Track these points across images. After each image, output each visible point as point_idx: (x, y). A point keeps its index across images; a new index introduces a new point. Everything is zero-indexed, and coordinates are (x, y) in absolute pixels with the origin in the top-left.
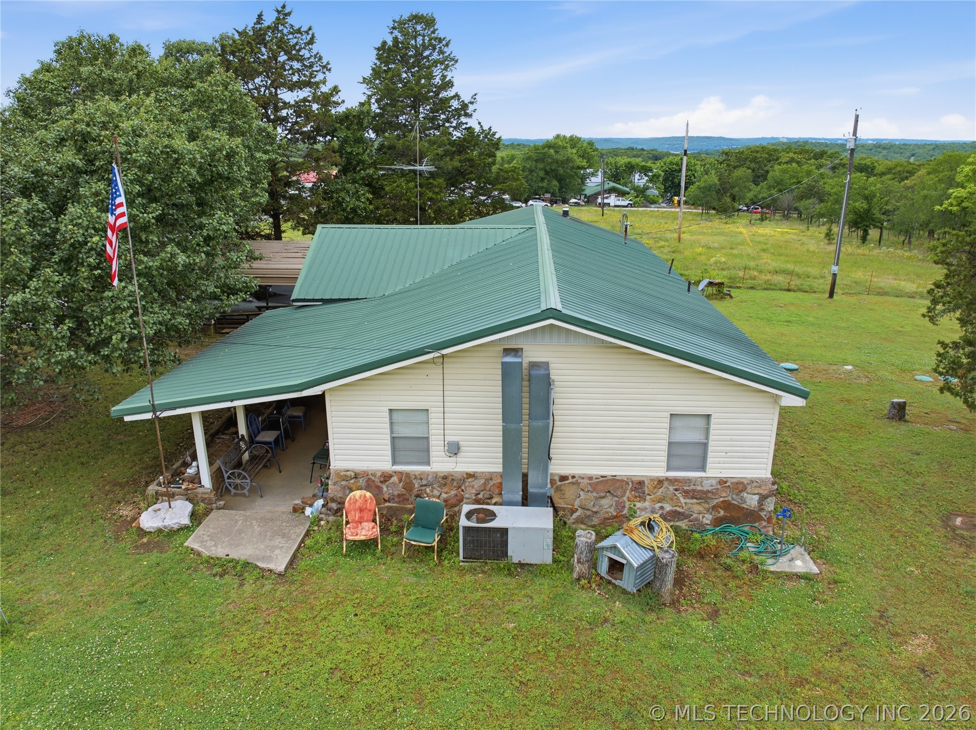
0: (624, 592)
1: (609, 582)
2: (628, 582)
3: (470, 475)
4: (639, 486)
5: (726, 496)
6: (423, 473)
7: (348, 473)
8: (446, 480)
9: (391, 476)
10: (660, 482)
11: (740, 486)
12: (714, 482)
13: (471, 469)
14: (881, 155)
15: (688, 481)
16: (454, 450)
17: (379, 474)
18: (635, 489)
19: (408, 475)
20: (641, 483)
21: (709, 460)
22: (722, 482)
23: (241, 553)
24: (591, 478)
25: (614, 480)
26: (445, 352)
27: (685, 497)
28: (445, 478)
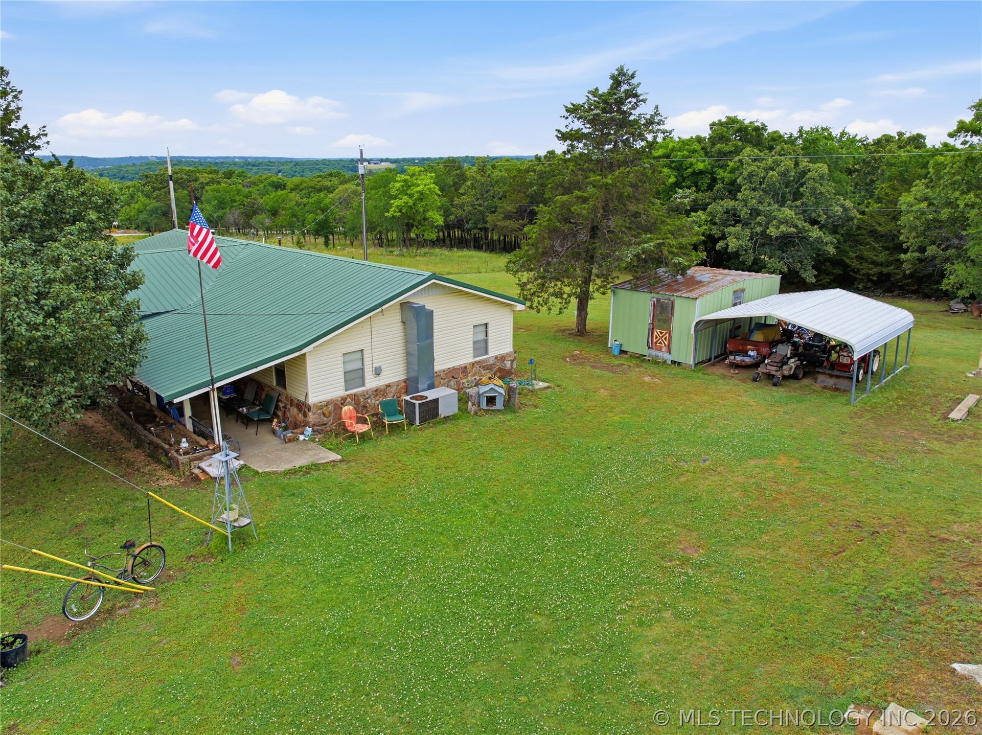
0: (498, 410)
1: (489, 410)
2: (499, 405)
3: (388, 386)
4: (464, 370)
5: (499, 364)
6: (363, 392)
7: (322, 404)
8: (377, 392)
9: (346, 399)
10: (473, 364)
11: (502, 358)
12: (493, 359)
13: (387, 382)
14: (252, 172)
15: (483, 361)
16: (378, 372)
17: (339, 399)
18: (463, 372)
19: (355, 395)
20: (465, 367)
21: (490, 347)
22: (496, 358)
23: (289, 466)
24: (444, 371)
25: (454, 369)
26: (384, 307)
27: (484, 370)
28: (377, 390)
